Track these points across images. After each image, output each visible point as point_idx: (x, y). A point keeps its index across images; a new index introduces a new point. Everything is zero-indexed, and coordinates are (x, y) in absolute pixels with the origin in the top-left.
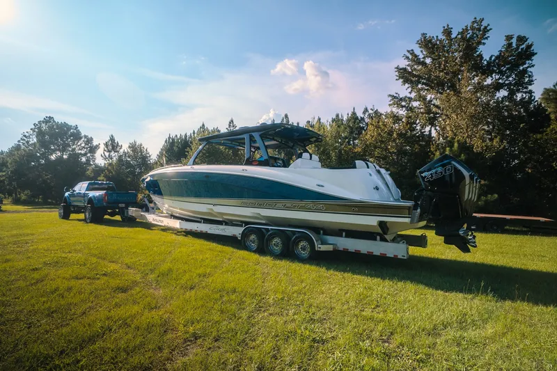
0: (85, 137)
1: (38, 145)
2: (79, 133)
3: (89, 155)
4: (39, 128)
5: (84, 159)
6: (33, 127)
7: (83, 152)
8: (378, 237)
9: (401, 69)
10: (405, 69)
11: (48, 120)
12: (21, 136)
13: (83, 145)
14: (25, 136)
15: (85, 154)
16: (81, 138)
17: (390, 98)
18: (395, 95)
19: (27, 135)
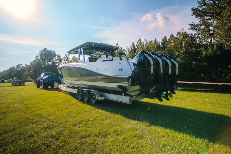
0: (58, 55)
1: (40, 60)
2: (55, 53)
3: (59, 62)
4: (42, 53)
5: (57, 64)
6: (40, 53)
7: (57, 61)
8: (123, 94)
9: (194, 9)
10: (196, 9)
11: (45, 49)
12: (36, 57)
13: (57, 59)
14: (37, 56)
15: (58, 62)
16: (56, 56)
17: (190, 26)
18: (192, 24)
19: (38, 56)
